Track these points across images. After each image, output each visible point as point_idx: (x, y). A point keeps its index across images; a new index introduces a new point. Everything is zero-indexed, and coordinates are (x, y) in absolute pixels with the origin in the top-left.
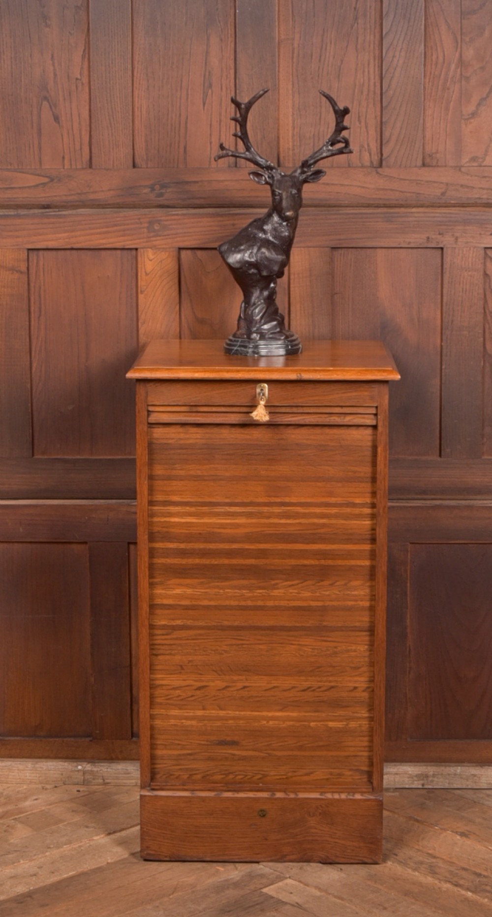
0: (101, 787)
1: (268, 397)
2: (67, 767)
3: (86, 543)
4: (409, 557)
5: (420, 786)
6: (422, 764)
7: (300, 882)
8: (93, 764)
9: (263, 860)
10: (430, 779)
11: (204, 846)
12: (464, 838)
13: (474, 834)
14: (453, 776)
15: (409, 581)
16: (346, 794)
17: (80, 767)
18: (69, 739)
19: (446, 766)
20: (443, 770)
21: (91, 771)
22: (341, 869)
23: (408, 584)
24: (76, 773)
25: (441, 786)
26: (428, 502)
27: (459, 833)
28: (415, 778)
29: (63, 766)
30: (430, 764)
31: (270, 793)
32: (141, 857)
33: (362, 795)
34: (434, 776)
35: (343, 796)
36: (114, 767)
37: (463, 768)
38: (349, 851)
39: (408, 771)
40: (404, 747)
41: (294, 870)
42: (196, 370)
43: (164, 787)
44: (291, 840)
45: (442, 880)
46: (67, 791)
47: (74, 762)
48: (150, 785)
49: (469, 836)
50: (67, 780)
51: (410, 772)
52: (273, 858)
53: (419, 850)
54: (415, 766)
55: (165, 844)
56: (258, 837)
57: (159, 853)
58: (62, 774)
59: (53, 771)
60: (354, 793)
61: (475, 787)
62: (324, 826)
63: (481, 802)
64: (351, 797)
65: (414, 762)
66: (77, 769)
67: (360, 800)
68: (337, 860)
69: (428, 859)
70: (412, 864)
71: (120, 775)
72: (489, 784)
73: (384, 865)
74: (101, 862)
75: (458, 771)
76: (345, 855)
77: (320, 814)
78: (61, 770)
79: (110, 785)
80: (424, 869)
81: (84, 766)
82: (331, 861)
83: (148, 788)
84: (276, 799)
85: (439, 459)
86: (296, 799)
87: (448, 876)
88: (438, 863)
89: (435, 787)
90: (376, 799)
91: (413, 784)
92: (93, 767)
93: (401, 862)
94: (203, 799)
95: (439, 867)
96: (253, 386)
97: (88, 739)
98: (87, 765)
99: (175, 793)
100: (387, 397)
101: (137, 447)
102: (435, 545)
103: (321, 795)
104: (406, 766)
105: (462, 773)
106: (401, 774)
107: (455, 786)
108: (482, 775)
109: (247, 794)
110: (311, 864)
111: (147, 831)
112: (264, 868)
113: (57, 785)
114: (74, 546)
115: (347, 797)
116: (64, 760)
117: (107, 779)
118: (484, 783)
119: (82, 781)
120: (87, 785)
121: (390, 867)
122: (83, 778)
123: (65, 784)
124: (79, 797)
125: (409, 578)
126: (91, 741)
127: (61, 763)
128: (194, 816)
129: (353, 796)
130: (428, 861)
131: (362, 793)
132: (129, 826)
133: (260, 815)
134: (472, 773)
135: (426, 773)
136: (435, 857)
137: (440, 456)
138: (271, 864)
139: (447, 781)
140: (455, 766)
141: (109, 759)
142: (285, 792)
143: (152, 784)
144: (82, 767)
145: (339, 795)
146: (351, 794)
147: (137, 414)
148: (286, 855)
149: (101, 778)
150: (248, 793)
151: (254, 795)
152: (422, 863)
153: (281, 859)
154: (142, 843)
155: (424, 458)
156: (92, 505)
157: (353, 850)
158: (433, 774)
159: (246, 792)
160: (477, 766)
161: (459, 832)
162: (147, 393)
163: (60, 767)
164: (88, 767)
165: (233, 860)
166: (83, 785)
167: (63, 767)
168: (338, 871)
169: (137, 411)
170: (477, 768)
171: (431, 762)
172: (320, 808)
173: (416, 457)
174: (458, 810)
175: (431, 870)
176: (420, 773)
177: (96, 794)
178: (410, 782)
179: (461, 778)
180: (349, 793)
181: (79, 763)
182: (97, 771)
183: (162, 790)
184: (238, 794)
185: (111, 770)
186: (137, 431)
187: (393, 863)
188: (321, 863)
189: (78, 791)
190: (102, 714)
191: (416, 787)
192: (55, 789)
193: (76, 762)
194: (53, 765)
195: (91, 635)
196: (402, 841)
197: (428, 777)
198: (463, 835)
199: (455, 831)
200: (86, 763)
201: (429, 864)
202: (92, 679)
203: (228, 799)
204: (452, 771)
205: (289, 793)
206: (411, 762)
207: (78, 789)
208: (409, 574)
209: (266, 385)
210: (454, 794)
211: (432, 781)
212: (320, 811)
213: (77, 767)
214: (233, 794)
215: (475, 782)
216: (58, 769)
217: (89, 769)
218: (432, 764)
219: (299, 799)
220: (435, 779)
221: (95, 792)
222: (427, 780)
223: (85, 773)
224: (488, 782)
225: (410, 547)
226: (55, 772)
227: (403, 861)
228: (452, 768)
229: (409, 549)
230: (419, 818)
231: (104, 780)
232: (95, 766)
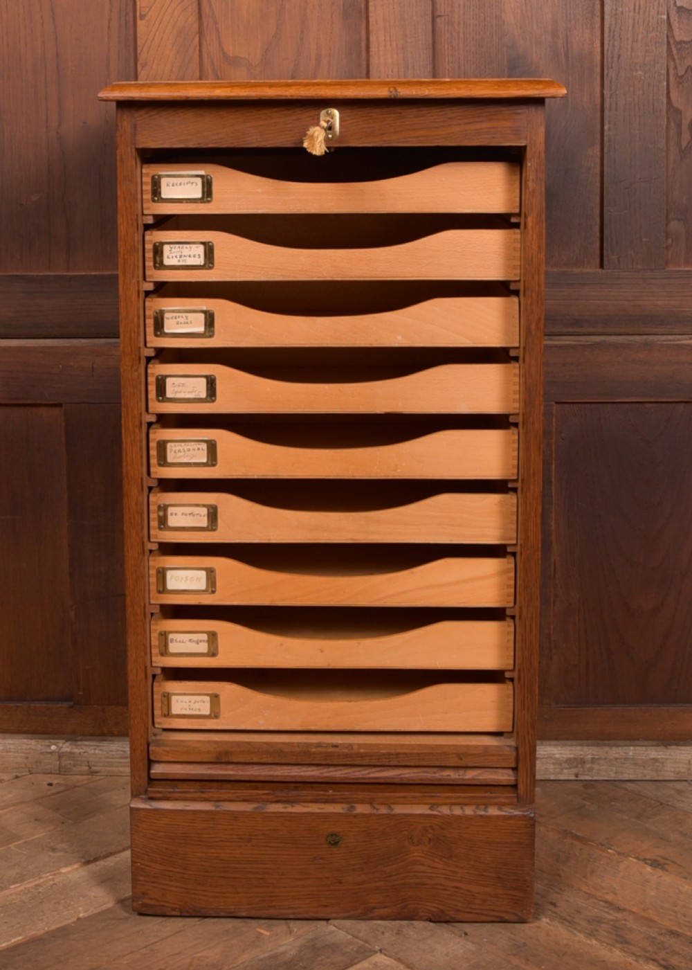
0: (85, 777)
1: (340, 132)
2: (33, 747)
3: (60, 405)
4: (554, 424)
5: (573, 778)
6: (574, 742)
7: (399, 960)
8: (74, 742)
9: (334, 915)
10: (588, 766)
11: (238, 893)
12: (660, 872)
13: (673, 862)
14: (623, 761)
15: (554, 462)
16: (473, 807)
17: (53, 747)
18: (37, 705)
19: (611, 746)
20: (607, 753)
21: (71, 753)
22: (466, 934)
23: (553, 466)
24: (49, 756)
25: (604, 776)
26: (583, 338)
27: (648, 862)
28: (565, 765)
29: (28, 744)
30: (585, 742)
31: (345, 806)
32: (134, 910)
33: (500, 809)
34: (593, 761)
35: (469, 811)
36: (104, 748)
37: (637, 748)
38: (478, 901)
39: (554, 754)
40: (546, 716)
41: (387, 935)
42: (217, 85)
43: (169, 795)
44: (382, 883)
45: (640, 956)
46: (33, 783)
47: (45, 739)
48: (146, 792)
49: (667, 867)
50: (34, 767)
51: (557, 756)
52: (352, 913)
53: (590, 896)
54: (564, 745)
55: (173, 889)
56: (327, 878)
57: (162, 903)
58: (27, 758)
59: (14, 752)
60: (486, 806)
61: (656, 778)
62: (436, 860)
63: (670, 803)
64: (483, 813)
65: (562, 739)
66: (49, 751)
67: (498, 817)
68: (458, 917)
69: (608, 913)
70: (584, 924)
71: (115, 760)
72: (678, 773)
73: (537, 924)
74: (66, 917)
75: (631, 754)
76: (471, 908)
77: (430, 839)
78: (25, 751)
79: (98, 774)
80: (605, 933)
81: (60, 745)
82: (447, 918)
83: (144, 796)
84: (356, 816)
85: (600, 271)
86: (388, 816)
87: (649, 948)
88: (625, 920)
89: (595, 778)
90: (525, 816)
91: (561, 773)
92: (74, 747)
93: (565, 919)
94: (235, 816)
95: (631, 930)
96: (313, 112)
97: (66, 704)
98: (64, 743)
99: (189, 806)
100: (542, 130)
101: (120, 220)
102: (593, 405)
103: (431, 809)
104: (550, 745)
105: (636, 757)
106: (543, 758)
107: (626, 777)
108: (667, 759)
109: (307, 807)
110: (416, 923)
111: (142, 867)
112: (337, 931)
113: (19, 774)
114: (43, 411)
115: (475, 812)
116: (30, 736)
117: (94, 766)
118: (671, 771)
119: (57, 768)
120: (65, 775)
121: (545, 929)
122: (58, 763)
123: (31, 774)
124: (49, 796)
125: (554, 456)
126: (71, 707)
127: (25, 741)
128: (220, 844)
129: (485, 810)
130: (609, 917)
131: (501, 806)
132: (121, 848)
133: (330, 843)
134: (652, 756)
135: (582, 757)
136: (619, 909)
137: (602, 266)
138: (348, 923)
139: (614, 769)
140: (625, 746)
141: (98, 736)
142: (371, 804)
143: (149, 789)
144: (58, 746)
145: (462, 808)
146: (483, 807)
147: (118, 163)
148: (374, 908)
149: (86, 764)
150: (310, 804)
151: (320, 809)
152: (599, 921)
153: (365, 914)
154: (133, 887)
155: (577, 270)
156: (69, 347)
157: (485, 901)
158: (592, 758)
159: (306, 804)
160: (658, 746)
161: (650, 860)
162: (135, 127)
163: (24, 747)
164: (66, 747)
165: (285, 917)
166: (59, 774)
167: (28, 747)
168: (461, 936)
169: (118, 158)
170: (659, 748)
171: (588, 739)
172: (430, 830)
173: (564, 269)
174: (638, 818)
175: (618, 936)
176: (572, 756)
177: (78, 789)
178: (557, 770)
179: (636, 764)
180: (478, 806)
181: (52, 741)
182: (80, 753)
183: (167, 799)
184: (292, 806)
185: (100, 752)
186: (119, 193)
187: (551, 920)
188: (431, 921)
189: (50, 784)
190: (87, 667)
191: (567, 778)
192: (15, 780)
193: (49, 739)
194: (14, 744)
195: (69, 546)
196: (559, 875)
197: (584, 762)
198: (655, 864)
199: (641, 857)
200: (63, 741)
201: (612, 923)
202: (72, 614)
203: (276, 815)
204: (622, 753)
205: (377, 806)
206: (556, 739)
207: (50, 781)
208: (554, 450)
209: (336, 113)
210: (626, 790)
211: (591, 769)
212: (430, 836)
213: (49, 746)
214: (285, 808)
215: (657, 771)
216: (22, 749)
217: (68, 750)
218: (590, 742)
219: (395, 815)
220: (596, 766)
221: (76, 787)
222: (583, 767)
223: (61, 756)
224: (677, 769)
225: (555, 408)
226: (16, 754)
227: (568, 918)
228: (620, 748)
229: (554, 412)
230: (578, 834)
231: (90, 768)
232: (76, 745)
